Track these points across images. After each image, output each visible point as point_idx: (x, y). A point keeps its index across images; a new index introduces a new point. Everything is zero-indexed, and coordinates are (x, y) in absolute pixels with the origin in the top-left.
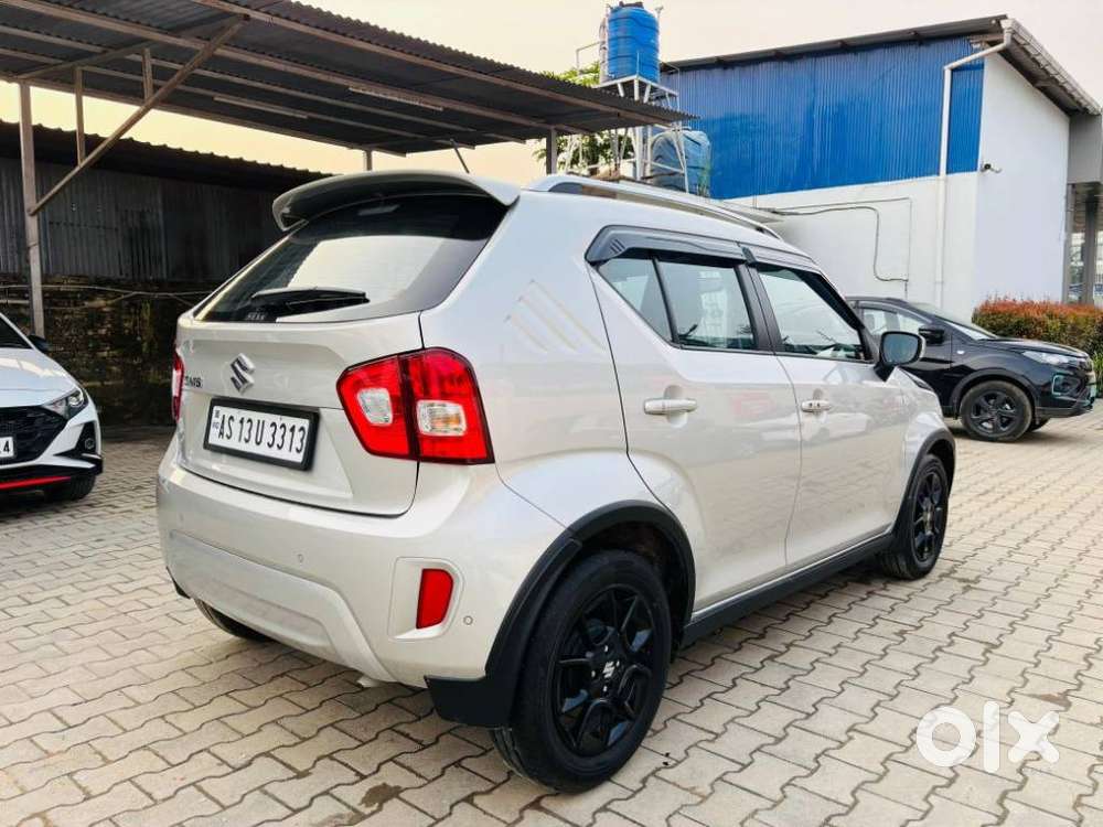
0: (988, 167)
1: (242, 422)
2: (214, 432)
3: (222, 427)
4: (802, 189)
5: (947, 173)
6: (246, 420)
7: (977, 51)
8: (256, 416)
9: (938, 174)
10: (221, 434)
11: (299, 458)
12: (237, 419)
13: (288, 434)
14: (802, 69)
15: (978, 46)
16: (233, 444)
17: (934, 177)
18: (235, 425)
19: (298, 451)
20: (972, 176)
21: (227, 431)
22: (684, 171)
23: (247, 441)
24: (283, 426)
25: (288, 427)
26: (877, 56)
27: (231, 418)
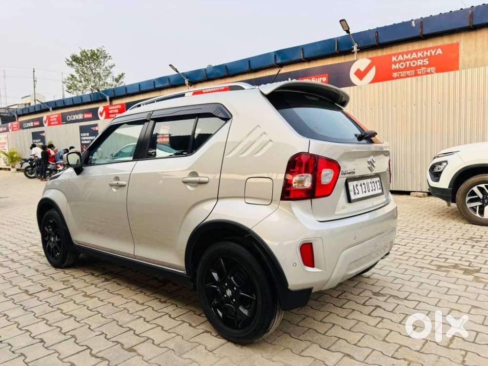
1: (361, 185)
2: (352, 194)
3: (354, 190)
6: (362, 184)
8: (365, 181)
10: (355, 193)
11: (380, 191)
12: (359, 185)
13: (375, 184)
16: (361, 195)
18: (359, 187)
19: (380, 189)
21: (357, 191)
23: (365, 192)
24: (373, 182)
25: (375, 182)
27: (357, 185)
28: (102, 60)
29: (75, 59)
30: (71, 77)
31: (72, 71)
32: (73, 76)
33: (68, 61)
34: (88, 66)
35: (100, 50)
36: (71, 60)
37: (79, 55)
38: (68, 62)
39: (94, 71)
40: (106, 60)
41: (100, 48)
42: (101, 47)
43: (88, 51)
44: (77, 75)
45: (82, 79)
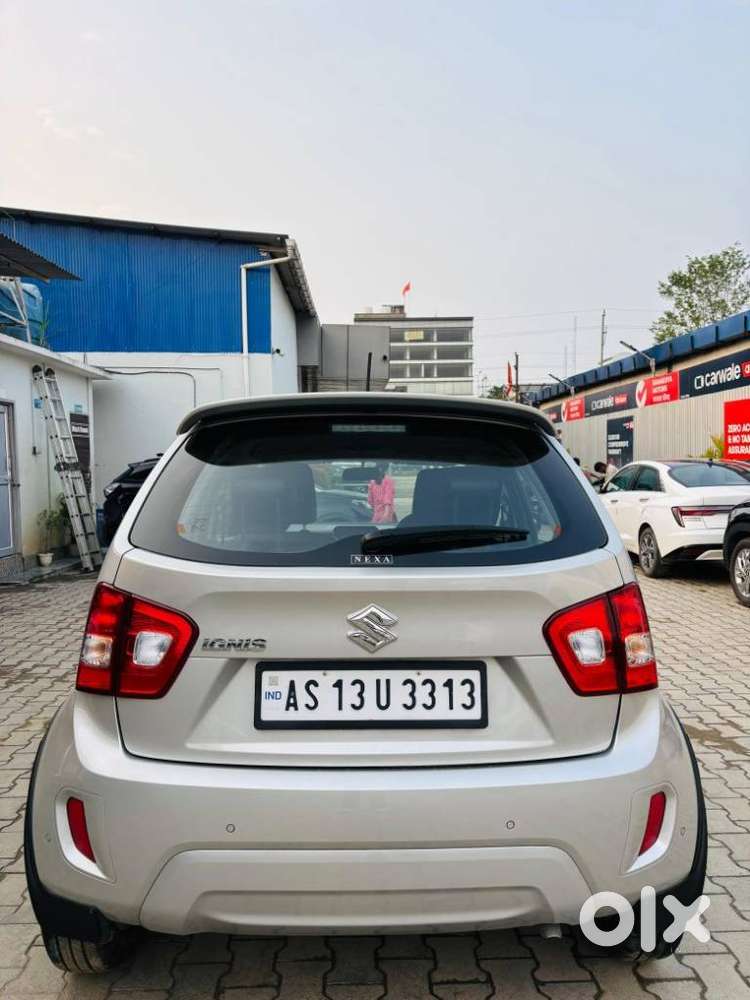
0: (278, 351)
4: (122, 351)
5: (249, 351)
6: (348, 682)
7: (263, 259)
9: (242, 352)
14: (113, 242)
15: (265, 254)
16: (328, 715)
17: (238, 354)
20: (267, 357)
21: (305, 701)
22: (25, 323)
25: (441, 683)
26: (184, 245)
28: (733, 273)
29: (678, 280)
30: (666, 317)
31: (669, 304)
32: (670, 315)
33: (663, 286)
34: (703, 290)
35: (730, 252)
36: (669, 284)
37: (685, 271)
38: (663, 289)
39: (713, 299)
40: (742, 270)
41: (730, 248)
42: (733, 246)
43: (703, 259)
44: (677, 313)
45: (687, 318)
